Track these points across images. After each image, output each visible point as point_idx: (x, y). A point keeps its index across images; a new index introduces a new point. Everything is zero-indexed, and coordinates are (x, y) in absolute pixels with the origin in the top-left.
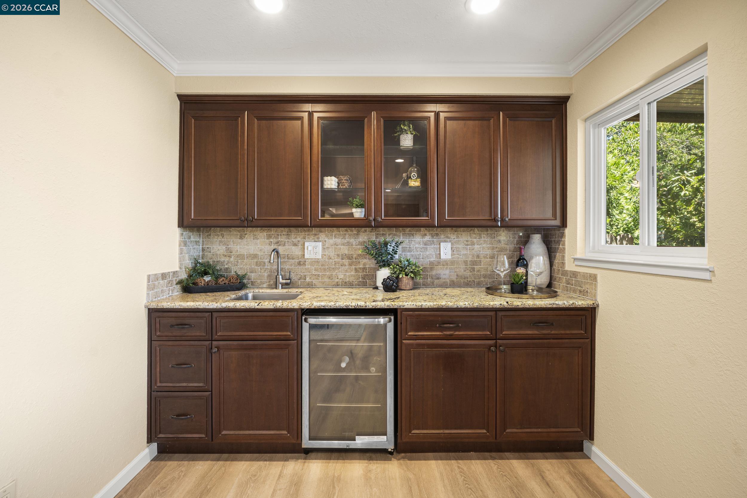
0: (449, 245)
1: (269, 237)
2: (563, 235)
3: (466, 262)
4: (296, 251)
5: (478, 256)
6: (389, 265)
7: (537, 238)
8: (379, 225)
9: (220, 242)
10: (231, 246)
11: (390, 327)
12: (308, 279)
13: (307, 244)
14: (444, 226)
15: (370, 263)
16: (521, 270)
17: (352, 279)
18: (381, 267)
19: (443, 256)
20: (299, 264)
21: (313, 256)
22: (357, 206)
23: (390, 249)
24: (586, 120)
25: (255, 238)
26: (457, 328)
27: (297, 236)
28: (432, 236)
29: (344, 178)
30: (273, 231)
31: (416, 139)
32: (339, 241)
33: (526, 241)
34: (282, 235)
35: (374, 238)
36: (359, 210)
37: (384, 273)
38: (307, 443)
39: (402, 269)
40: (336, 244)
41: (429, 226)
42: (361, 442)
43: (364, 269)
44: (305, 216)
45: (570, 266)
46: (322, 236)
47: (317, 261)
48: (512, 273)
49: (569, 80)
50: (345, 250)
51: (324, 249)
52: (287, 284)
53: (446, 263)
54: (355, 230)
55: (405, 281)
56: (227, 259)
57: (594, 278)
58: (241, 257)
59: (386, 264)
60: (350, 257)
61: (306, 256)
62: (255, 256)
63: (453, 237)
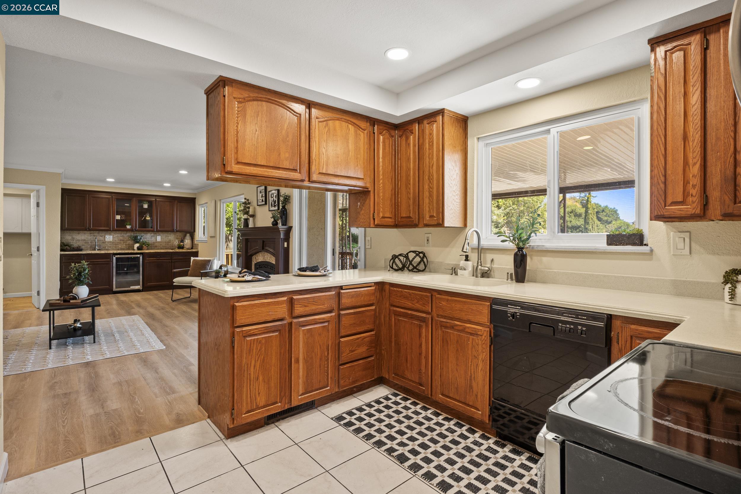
0: (160, 237)
1: (91, 234)
2: (194, 234)
3: (166, 242)
4: (102, 238)
5: (170, 240)
6: (139, 243)
7: (188, 235)
8: (136, 231)
9: (69, 235)
10: (74, 236)
11: (141, 258)
12: (106, 248)
13: (106, 236)
14: (158, 231)
15: (131, 242)
16: (182, 244)
17: (124, 248)
18: (136, 243)
19: (158, 240)
20: (103, 243)
21: (109, 240)
22: (128, 225)
23: (139, 238)
24: (199, 205)
25: (85, 234)
26: (161, 257)
27: (102, 234)
28: (154, 234)
29: (123, 216)
30: (92, 232)
31: (148, 206)
32: (119, 235)
33: (185, 236)
34: (96, 233)
35: (133, 234)
36: (129, 226)
37: (137, 245)
38: (115, 289)
39: (144, 244)
40: (118, 236)
41: (153, 231)
42: (132, 288)
43: (129, 244)
44: (110, 228)
45: (195, 243)
46: (112, 234)
47: (110, 242)
48: (179, 245)
49: (195, 194)
50: (122, 238)
51: (113, 238)
52: (99, 249)
53: (159, 242)
54: (125, 232)
55: (144, 247)
56: (72, 241)
57: (198, 244)
58: (79, 240)
59: (137, 242)
60: (123, 240)
61: (106, 240)
62: (84, 240)
63: (162, 234)
